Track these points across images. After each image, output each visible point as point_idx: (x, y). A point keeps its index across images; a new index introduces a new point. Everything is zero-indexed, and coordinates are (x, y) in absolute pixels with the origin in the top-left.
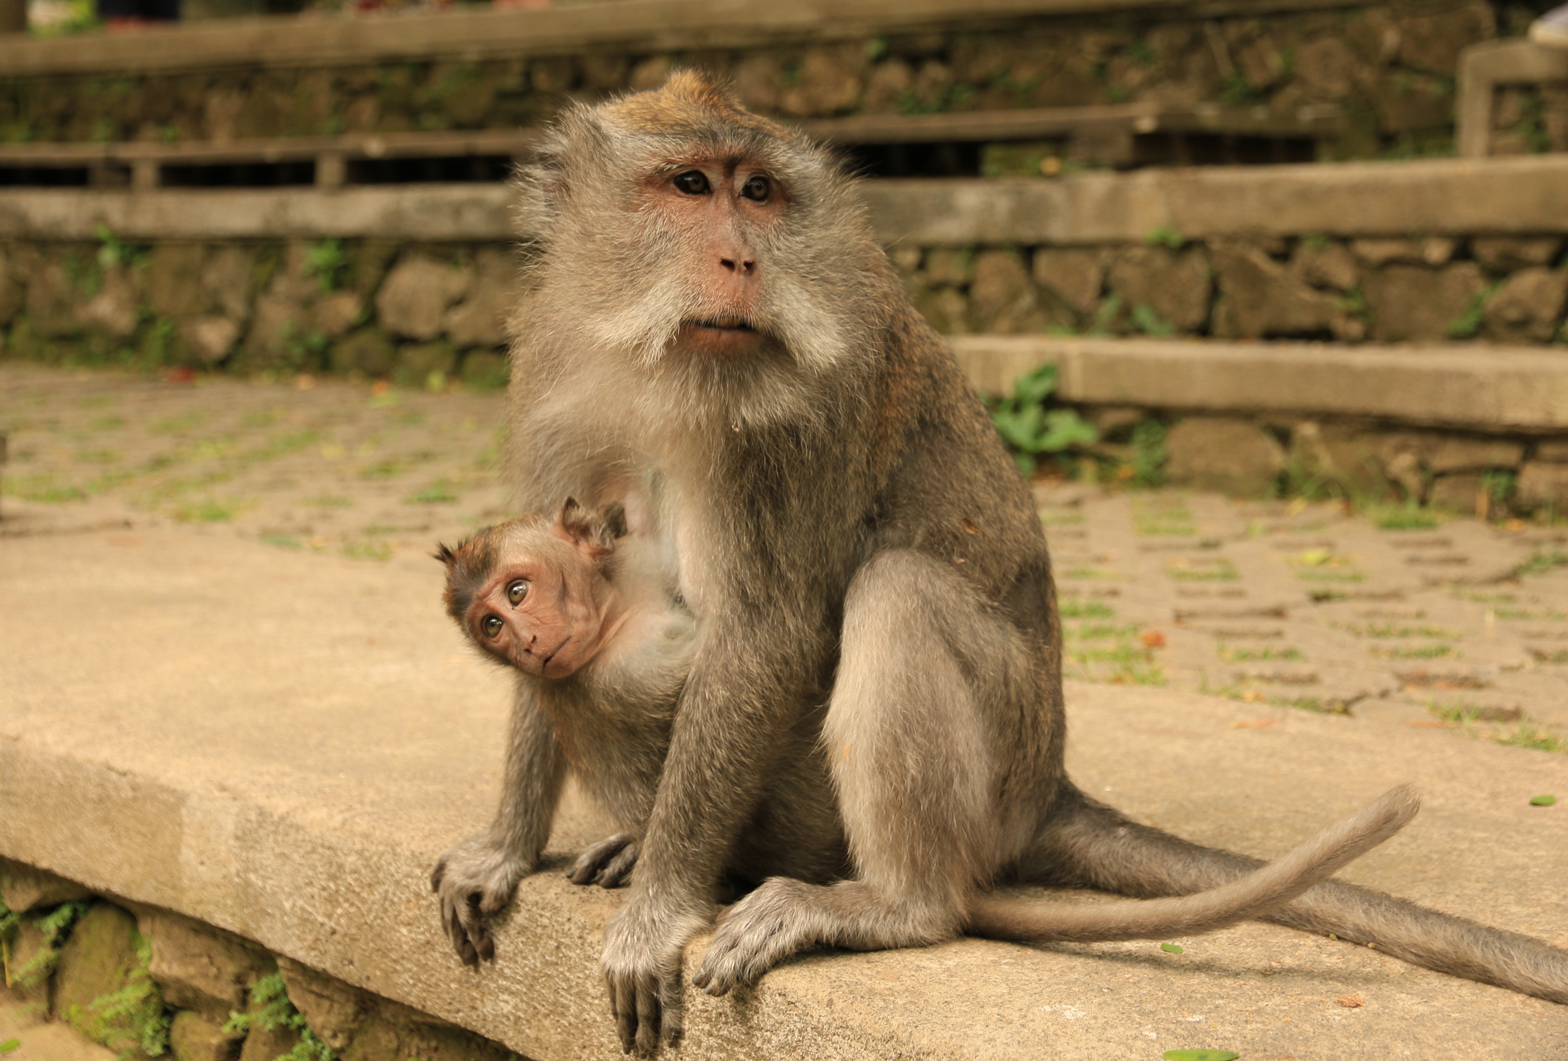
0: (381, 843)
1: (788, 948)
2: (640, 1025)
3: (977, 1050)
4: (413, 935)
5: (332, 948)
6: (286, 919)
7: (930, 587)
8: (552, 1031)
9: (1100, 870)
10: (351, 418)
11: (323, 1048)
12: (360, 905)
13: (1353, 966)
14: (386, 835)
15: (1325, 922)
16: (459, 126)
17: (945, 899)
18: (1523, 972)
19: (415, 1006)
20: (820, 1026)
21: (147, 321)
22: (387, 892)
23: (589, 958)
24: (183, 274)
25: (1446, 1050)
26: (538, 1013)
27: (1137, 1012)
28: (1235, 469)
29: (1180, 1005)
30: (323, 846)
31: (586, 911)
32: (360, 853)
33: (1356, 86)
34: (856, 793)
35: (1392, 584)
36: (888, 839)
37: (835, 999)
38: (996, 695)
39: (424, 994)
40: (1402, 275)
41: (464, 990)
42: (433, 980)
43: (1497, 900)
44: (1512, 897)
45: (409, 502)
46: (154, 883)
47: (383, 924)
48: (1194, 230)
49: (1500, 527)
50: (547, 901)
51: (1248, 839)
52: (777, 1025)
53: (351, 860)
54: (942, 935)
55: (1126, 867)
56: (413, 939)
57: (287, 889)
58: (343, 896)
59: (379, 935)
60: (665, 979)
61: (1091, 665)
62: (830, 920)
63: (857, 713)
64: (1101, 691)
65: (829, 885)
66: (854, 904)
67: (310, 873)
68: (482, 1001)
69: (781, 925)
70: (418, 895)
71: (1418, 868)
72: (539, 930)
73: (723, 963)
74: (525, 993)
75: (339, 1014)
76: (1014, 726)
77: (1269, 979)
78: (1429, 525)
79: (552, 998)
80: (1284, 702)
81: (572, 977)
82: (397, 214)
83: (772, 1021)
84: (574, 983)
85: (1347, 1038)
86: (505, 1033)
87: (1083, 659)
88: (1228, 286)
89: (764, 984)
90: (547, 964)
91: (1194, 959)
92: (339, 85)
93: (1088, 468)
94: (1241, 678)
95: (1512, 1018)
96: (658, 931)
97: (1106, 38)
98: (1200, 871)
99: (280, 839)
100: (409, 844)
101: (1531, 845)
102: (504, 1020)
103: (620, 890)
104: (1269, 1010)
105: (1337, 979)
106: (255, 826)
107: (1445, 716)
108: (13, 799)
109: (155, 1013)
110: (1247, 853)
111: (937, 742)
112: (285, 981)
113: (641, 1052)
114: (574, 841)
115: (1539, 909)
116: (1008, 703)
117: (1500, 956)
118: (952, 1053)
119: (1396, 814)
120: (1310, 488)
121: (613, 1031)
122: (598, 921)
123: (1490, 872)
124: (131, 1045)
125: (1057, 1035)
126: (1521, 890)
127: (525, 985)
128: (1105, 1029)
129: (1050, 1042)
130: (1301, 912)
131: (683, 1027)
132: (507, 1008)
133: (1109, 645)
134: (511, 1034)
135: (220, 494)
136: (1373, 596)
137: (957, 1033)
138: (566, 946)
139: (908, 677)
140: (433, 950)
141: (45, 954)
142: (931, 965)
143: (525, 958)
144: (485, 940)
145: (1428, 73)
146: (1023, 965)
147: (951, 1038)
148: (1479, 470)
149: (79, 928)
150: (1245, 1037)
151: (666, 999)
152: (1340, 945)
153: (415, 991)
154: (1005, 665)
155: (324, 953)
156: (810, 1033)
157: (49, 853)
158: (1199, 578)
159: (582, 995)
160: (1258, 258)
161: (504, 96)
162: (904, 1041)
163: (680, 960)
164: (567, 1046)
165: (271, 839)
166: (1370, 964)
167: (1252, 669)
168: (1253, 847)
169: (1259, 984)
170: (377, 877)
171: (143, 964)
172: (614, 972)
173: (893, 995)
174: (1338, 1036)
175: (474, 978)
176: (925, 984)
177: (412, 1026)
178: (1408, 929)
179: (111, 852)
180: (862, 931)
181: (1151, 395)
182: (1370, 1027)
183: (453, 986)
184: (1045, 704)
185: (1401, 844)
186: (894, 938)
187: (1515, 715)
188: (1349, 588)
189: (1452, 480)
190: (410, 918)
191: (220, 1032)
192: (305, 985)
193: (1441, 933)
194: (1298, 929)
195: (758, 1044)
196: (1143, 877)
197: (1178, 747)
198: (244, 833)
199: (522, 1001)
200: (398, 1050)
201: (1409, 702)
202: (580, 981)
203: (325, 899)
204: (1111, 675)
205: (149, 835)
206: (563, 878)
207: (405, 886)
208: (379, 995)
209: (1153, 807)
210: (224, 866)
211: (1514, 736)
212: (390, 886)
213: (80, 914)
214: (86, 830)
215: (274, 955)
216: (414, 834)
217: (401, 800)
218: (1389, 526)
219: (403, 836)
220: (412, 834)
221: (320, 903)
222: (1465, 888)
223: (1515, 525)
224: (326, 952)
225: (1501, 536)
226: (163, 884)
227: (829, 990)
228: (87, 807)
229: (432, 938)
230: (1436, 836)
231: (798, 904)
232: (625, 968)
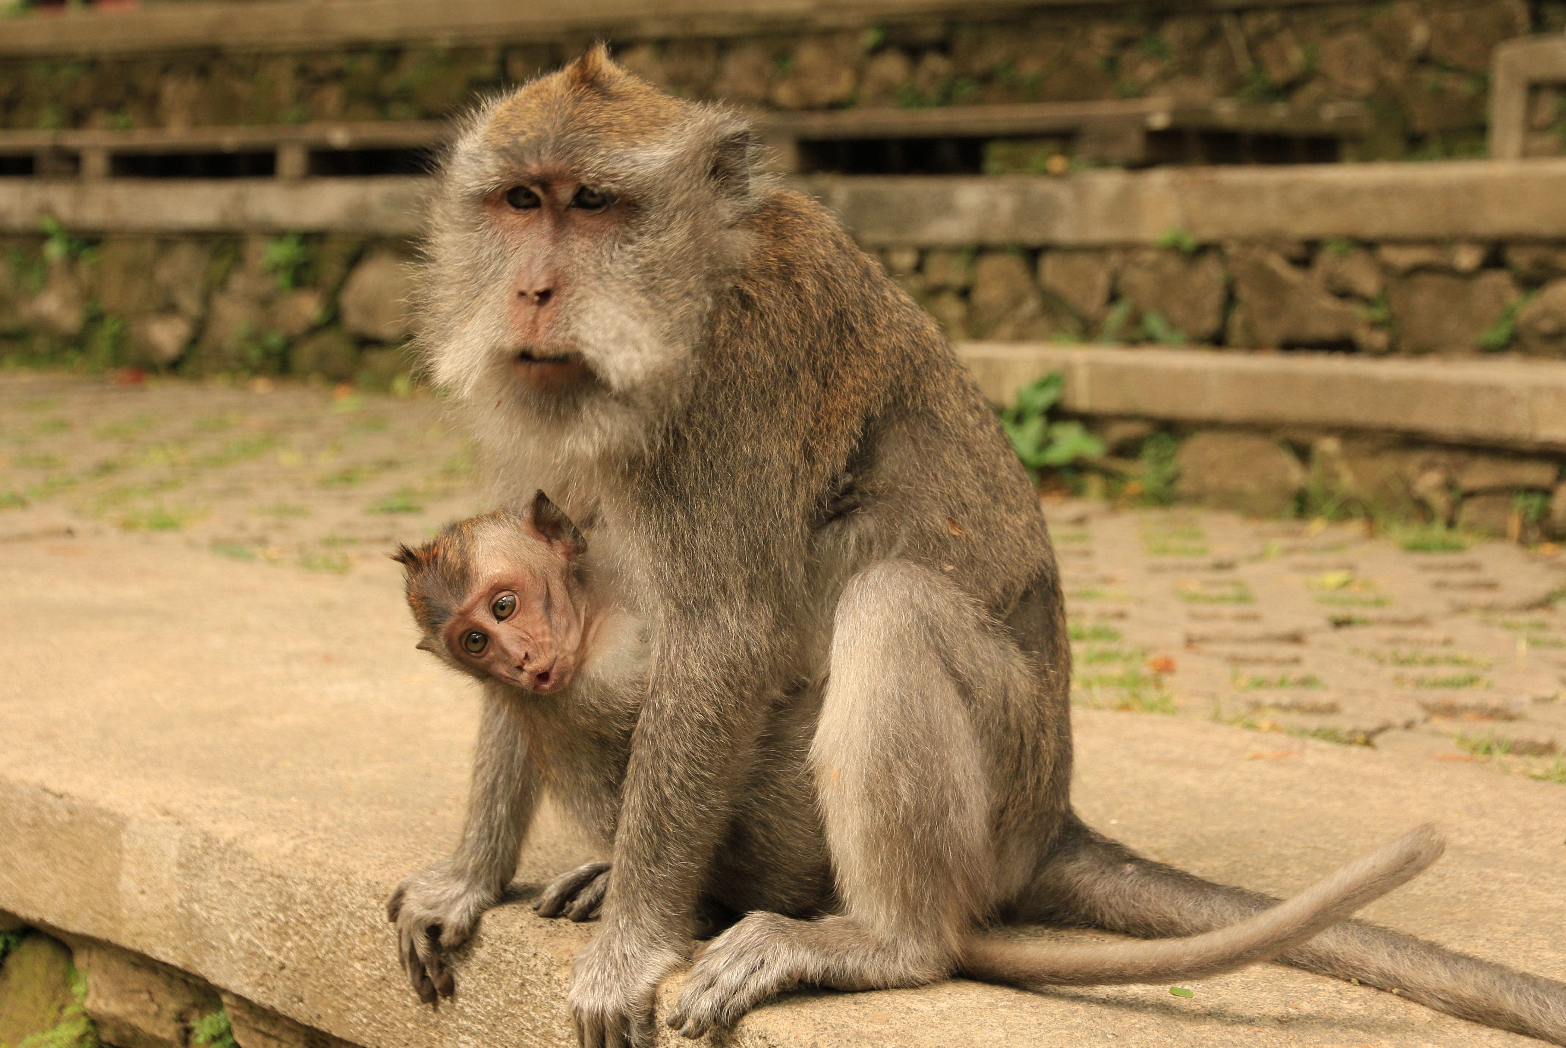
0: (334, 872)
1: (769, 988)
4: (368, 971)
5: (281, 984)
6: (231, 952)
7: (926, 601)
9: (1106, 908)
10: (311, 424)
12: (311, 938)
13: (1375, 1013)
14: (341, 863)
15: (1347, 966)
16: (429, 116)
17: (939, 936)
18: (1558, 1022)
19: (368, 1046)
21: (95, 319)
22: (340, 924)
23: (556, 997)
24: (134, 270)
28: (1251, 486)
30: (272, 874)
31: (553, 946)
32: (312, 882)
33: (1381, 82)
34: (844, 820)
35: (1417, 609)
36: (878, 870)
38: (994, 720)
39: (379, 1034)
40: (1429, 283)
41: (421, 1029)
42: (389, 1019)
43: (1529, 946)
44: (1545, 942)
45: (370, 512)
46: (91, 914)
47: (335, 959)
48: (1209, 233)
49: (1532, 551)
50: (512, 934)
51: (1263, 877)
53: (302, 890)
54: (935, 975)
55: (1134, 906)
56: (367, 975)
57: (233, 920)
58: (293, 928)
59: (331, 971)
60: (636, 1018)
61: (1096, 690)
62: (815, 957)
63: (847, 735)
64: (1107, 719)
65: (814, 921)
66: (840, 941)
67: (258, 903)
68: (441, 1042)
69: (762, 962)
70: (373, 928)
71: (1446, 909)
72: (503, 966)
73: (700, 1003)
74: (487, 1034)
76: (1013, 754)
77: (1285, 1026)
78: (1457, 548)
79: (515, 1039)
80: (1303, 732)
81: (537, 1016)
82: (362, 209)
84: (540, 1023)
87: (1088, 684)
88: (1244, 292)
89: (743, 1026)
90: (510, 1002)
91: (1205, 1004)
92: (302, 71)
93: (1094, 484)
94: (1256, 706)
96: (630, 967)
97: (1118, 30)
98: (1213, 910)
99: (226, 866)
100: (364, 873)
103: (590, 924)
105: (1358, 1027)
106: (200, 852)
107: (1475, 749)
110: (1263, 891)
111: (931, 766)
112: (230, 1020)
114: (541, 871)
116: (1007, 729)
117: (1534, 1004)
119: (1420, 853)
120: (1330, 507)
122: (566, 957)
123: (1523, 915)
126: (1555, 934)
127: (487, 1025)
130: (1321, 954)
133: (1116, 670)
135: (169, 502)
136: (1397, 622)
138: (532, 984)
139: (901, 697)
140: (389, 987)
142: (923, 1007)
143: (487, 996)
144: (445, 976)
145: (1460, 71)
146: (1021, 1008)
148: (1511, 490)
149: (11, 958)
151: (638, 1041)
152: (1362, 991)
153: (369, 1031)
154: (1005, 688)
155: (272, 990)
158: (1211, 600)
159: (547, 1036)
160: (1277, 263)
161: (477, 84)
163: (653, 999)
165: (217, 866)
166: (1394, 1011)
167: (1268, 697)
168: (1268, 886)
169: (1274, 1031)
170: (329, 908)
171: (77, 1000)
172: (582, 1011)
173: (881, 1039)
175: (433, 1017)
176: (916, 1027)
178: (1436, 974)
179: (45, 880)
180: (849, 970)
181: (1163, 407)
183: (410, 1025)
184: (1048, 731)
185: (1427, 884)
186: (884, 978)
187: (1549, 749)
188: (1372, 613)
189: (1482, 500)
190: (365, 952)
192: (251, 1024)
193: (1472, 979)
194: (1317, 973)
196: (1152, 917)
197: (1189, 778)
198: (188, 860)
201: (1436, 733)
202: (546, 1021)
203: (274, 931)
204: (1118, 702)
205: (86, 862)
206: (529, 910)
207: (359, 918)
208: (330, 1035)
209: (1162, 841)
210: (166, 895)
211: (1548, 771)
212: (343, 918)
213: (11, 946)
214: (19, 856)
215: (218, 992)
216: (370, 862)
217: (357, 826)
218: (1414, 548)
219: (358, 864)
220: (368, 862)
221: (269, 935)
222: (1496, 931)
223: (1548, 549)
224: (274, 988)
225: (1533, 560)
226: (101, 914)
227: (813, 1033)
228: (21, 831)
229: (388, 973)
230: (1464, 875)
231: (780, 940)
232: (594, 1006)
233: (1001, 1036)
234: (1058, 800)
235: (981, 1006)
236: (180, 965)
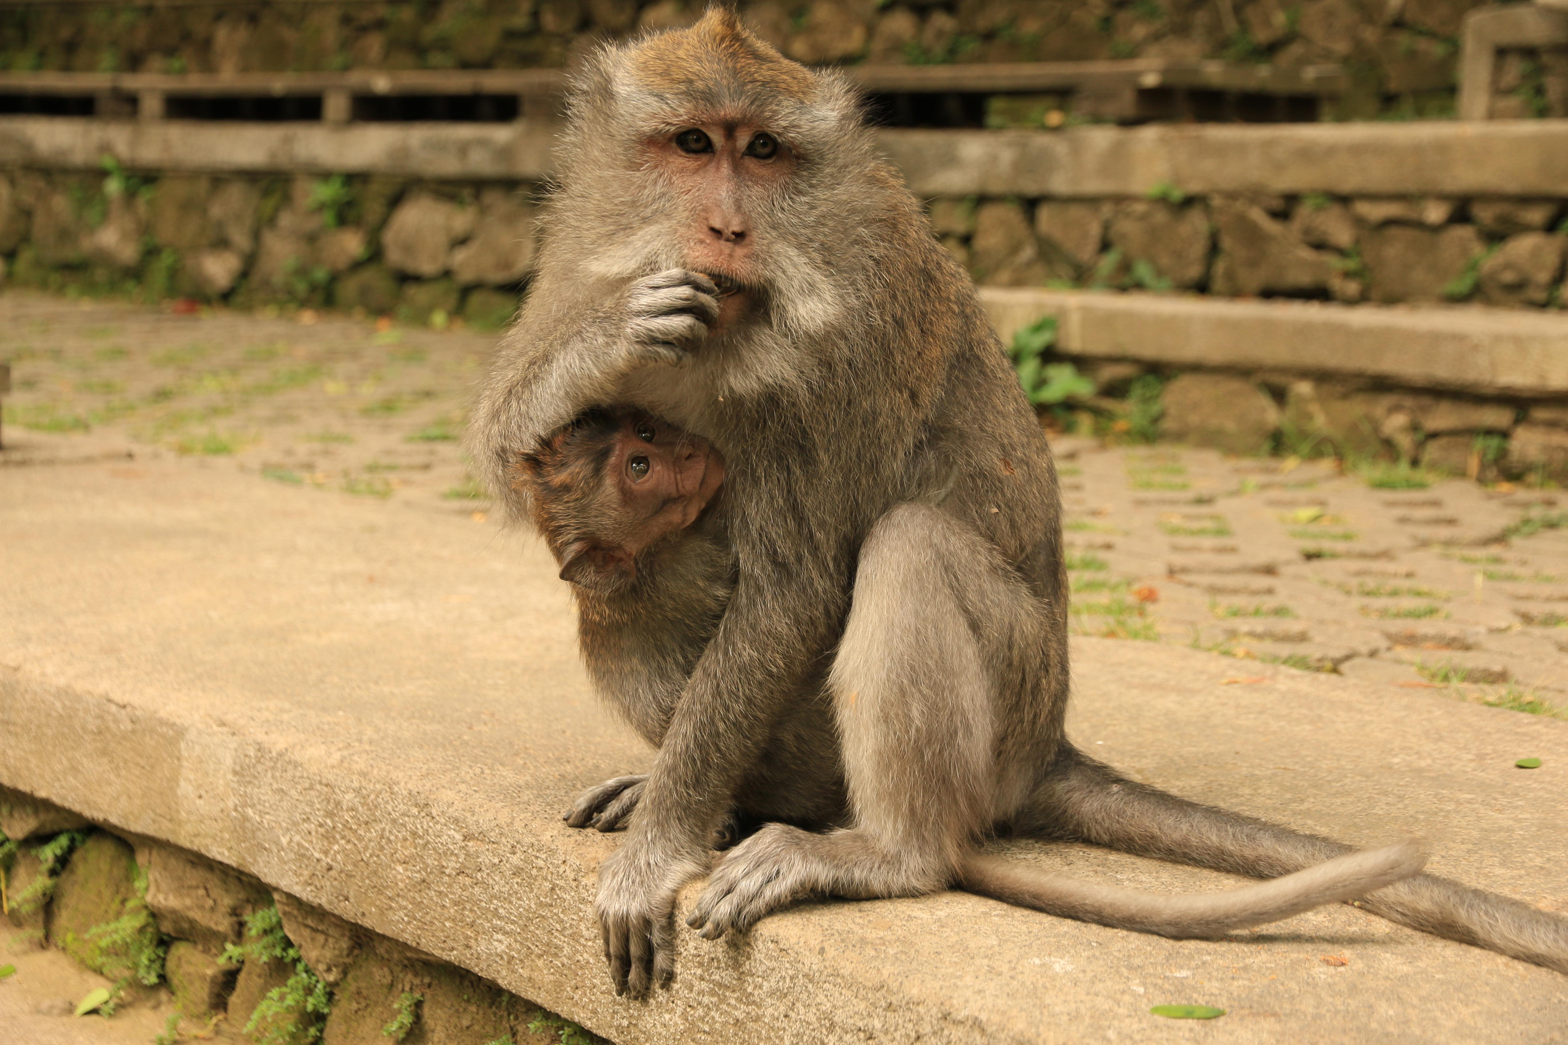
0: (379, 782)
1: (784, 897)
2: (633, 967)
3: (967, 1001)
4: (409, 873)
5: (328, 883)
6: (283, 853)
8: (545, 972)
9: (1092, 824)
10: (354, 355)
11: (317, 981)
12: (356, 842)
13: (1339, 925)
14: (384, 773)
16: (466, 65)
18: (1506, 934)
19: (409, 942)
20: (812, 973)
21: (151, 253)
22: (383, 830)
23: (583, 901)
24: (187, 206)
25: (1429, 1011)
26: (531, 954)
27: (1125, 967)
28: (1231, 426)
29: (1168, 960)
30: (320, 783)
31: (581, 854)
32: (358, 791)
33: (1358, 44)
34: (859, 741)
35: (1382, 544)
36: (888, 787)
37: (827, 948)
39: (419, 932)
40: (1400, 236)
41: (458, 928)
42: (428, 918)
43: (1481, 862)
44: (1496, 859)
45: (410, 440)
46: (152, 815)
47: (379, 862)
48: (1195, 187)
49: (1489, 489)
50: (543, 843)
51: (1237, 796)
52: (768, 971)
53: (349, 798)
54: (934, 886)
55: (1118, 822)
56: (409, 877)
57: (284, 825)
58: (340, 833)
59: (375, 873)
60: (658, 921)
61: (1086, 618)
62: (826, 868)
63: (866, 661)
64: (1095, 645)
65: (825, 833)
66: (849, 854)
67: (308, 809)
68: (476, 940)
69: (778, 872)
70: (414, 834)
71: (1405, 828)
72: (534, 872)
73: (719, 908)
74: (519, 933)
75: (334, 948)
76: (1014, 689)
78: (1421, 486)
79: (545, 939)
80: (1275, 659)
81: (566, 918)
82: (404, 152)
83: (764, 967)
84: (568, 925)
85: (1332, 996)
86: (498, 972)
87: (1077, 612)
88: (1227, 242)
89: (756, 931)
90: (541, 905)
92: (346, 20)
93: (1085, 421)
94: (1233, 634)
95: (1495, 980)
96: (653, 875)
99: (278, 774)
101: (1516, 808)
102: (498, 959)
103: (616, 834)
104: (1255, 967)
105: (1323, 937)
106: (253, 761)
107: (1433, 676)
108: (12, 728)
109: (151, 942)
111: (943, 694)
112: (280, 915)
113: (633, 993)
114: (570, 784)
115: (1523, 872)
116: (1010, 665)
117: (1485, 918)
118: (942, 1004)
120: (1305, 448)
121: (606, 973)
122: (593, 865)
123: (1475, 834)
124: (127, 973)
125: (1046, 988)
126: (1505, 852)
127: (519, 926)
128: (1093, 983)
129: (1039, 995)
131: (675, 970)
132: (501, 948)
133: (1103, 599)
134: (504, 973)
135: (222, 427)
136: (1363, 556)
137: (947, 984)
138: (561, 888)
139: (917, 629)
140: (429, 889)
141: (42, 882)
142: (922, 915)
143: (519, 899)
145: (1432, 35)
146: (1013, 917)
147: (941, 988)
148: (1471, 432)
149: (76, 857)
150: (1231, 994)
151: (659, 941)
153: (410, 928)
154: (1012, 628)
155: (319, 889)
156: (801, 980)
157: (48, 783)
158: (1193, 533)
159: (575, 937)
160: (1257, 215)
161: (511, 35)
162: (895, 990)
163: (673, 904)
164: (559, 987)
165: (269, 775)
166: (1356, 923)
167: (1244, 625)
170: (374, 815)
171: (139, 894)
172: (608, 914)
173: (884, 944)
174: (1323, 994)
175: (468, 917)
176: (916, 934)
177: (406, 962)
178: (1395, 889)
179: (109, 783)
180: (857, 880)
181: (1149, 351)
182: (1355, 986)
183: (447, 924)
184: (1051, 670)
186: (887, 889)
187: (1501, 677)
188: (1340, 546)
189: (1443, 441)
190: (406, 856)
191: (215, 963)
192: (300, 919)
193: (1427, 894)
195: (749, 990)
196: (1133, 831)
197: (1170, 702)
198: (242, 767)
199: (516, 941)
200: (391, 986)
201: (1398, 661)
202: (574, 923)
203: (322, 835)
204: (1104, 629)
205: (148, 768)
206: (559, 820)
207: (402, 824)
208: (374, 931)
209: (1144, 761)
210: (222, 799)
211: (1500, 697)
212: (386, 824)
213: (78, 844)
214: (85, 761)
215: (270, 889)
216: (412, 773)
217: (400, 739)
218: (1380, 485)
219: (401, 775)
220: (410, 773)
221: (317, 839)
222: (1450, 849)
223: (1505, 487)
224: (322, 887)
225: (1490, 497)
226: (161, 816)
227: (821, 938)
228: (86, 738)
229: (428, 876)
230: (1422, 796)
231: (795, 852)
232: (619, 909)
233: (994, 943)
234: (1055, 730)
235: (976, 914)
236: (234, 865)
